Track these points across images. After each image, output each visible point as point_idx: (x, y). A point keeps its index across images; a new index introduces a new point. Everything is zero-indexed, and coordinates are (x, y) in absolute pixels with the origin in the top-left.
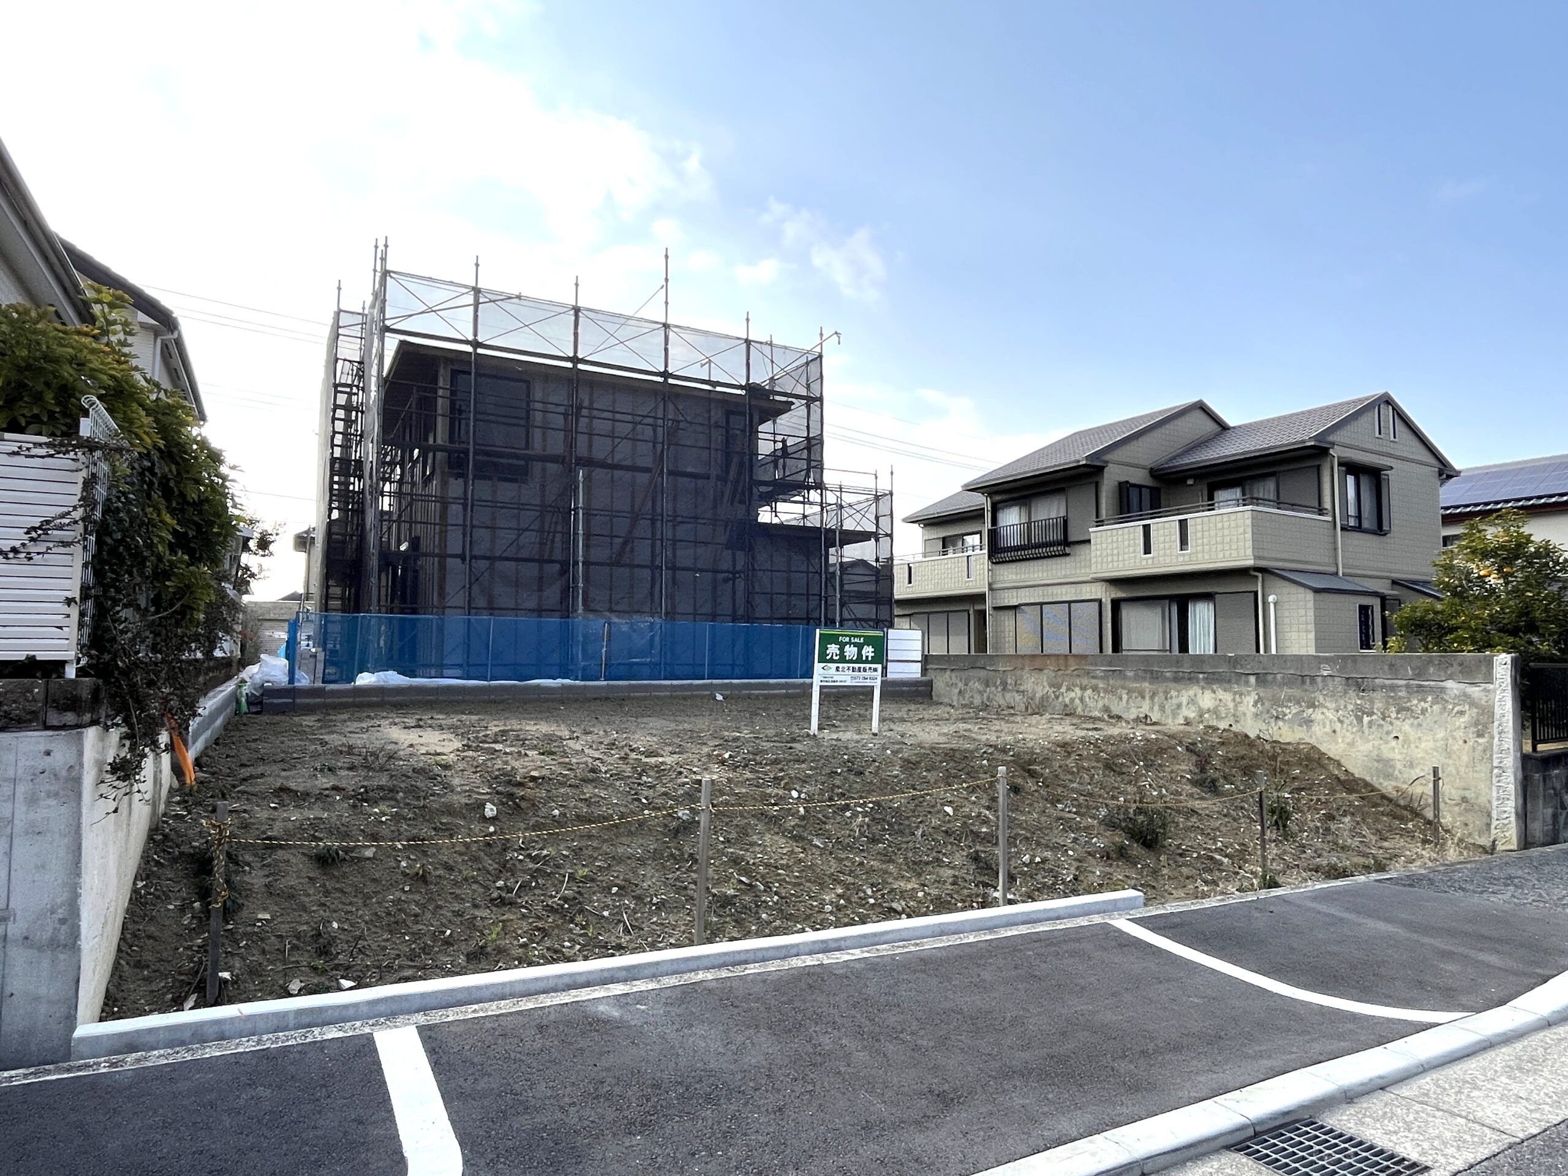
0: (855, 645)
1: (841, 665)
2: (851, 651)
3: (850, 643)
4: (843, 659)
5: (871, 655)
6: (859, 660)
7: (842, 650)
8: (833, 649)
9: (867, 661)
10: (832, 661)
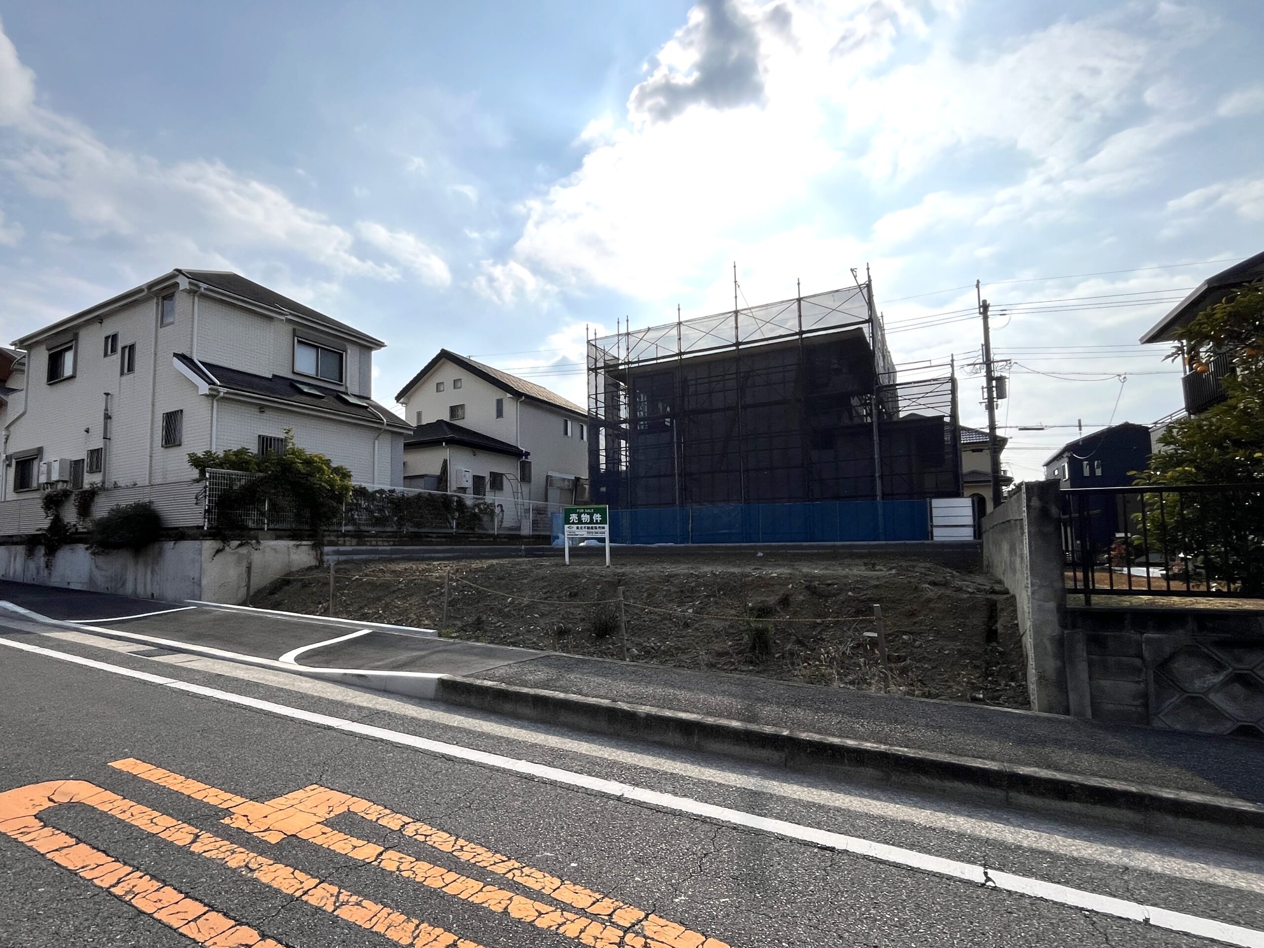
0: (588, 514)
1: (579, 526)
2: (585, 517)
3: (585, 513)
4: (580, 522)
5: (599, 519)
6: (591, 522)
7: (579, 517)
8: (574, 517)
9: (597, 523)
10: (573, 523)
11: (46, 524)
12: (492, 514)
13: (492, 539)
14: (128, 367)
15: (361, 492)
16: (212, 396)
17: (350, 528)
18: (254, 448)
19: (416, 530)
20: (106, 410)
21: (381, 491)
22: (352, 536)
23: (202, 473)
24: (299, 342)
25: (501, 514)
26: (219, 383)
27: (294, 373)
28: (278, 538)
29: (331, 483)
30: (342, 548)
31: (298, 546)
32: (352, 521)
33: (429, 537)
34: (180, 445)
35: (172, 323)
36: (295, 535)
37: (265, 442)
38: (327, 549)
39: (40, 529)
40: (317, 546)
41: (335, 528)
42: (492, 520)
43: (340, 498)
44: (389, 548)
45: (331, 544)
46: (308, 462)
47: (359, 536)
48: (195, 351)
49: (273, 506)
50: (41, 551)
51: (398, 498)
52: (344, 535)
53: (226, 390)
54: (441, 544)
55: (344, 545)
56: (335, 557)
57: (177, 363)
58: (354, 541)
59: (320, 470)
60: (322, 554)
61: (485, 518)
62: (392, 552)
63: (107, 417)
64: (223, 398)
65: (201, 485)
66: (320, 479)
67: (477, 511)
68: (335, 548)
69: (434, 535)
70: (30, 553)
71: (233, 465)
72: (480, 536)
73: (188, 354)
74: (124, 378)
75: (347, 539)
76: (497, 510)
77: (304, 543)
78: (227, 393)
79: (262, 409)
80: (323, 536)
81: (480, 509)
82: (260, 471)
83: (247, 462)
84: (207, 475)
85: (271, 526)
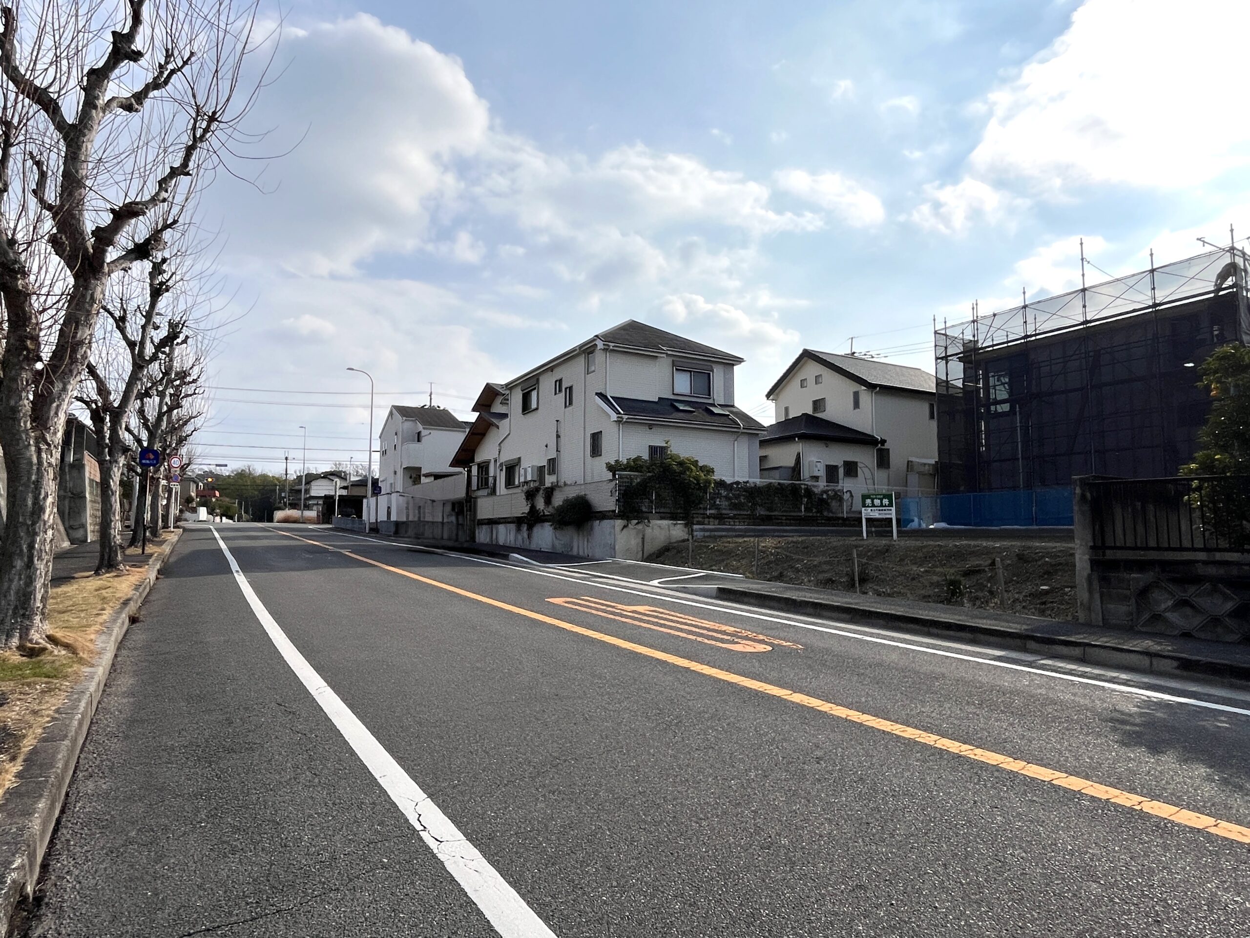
0: (879, 499)
1: (873, 508)
2: (877, 502)
3: (876, 498)
4: (873, 506)
5: (887, 503)
6: (882, 505)
7: (873, 502)
8: (868, 501)
9: (885, 506)
10: (868, 506)
11: (527, 509)
12: (841, 500)
13: (840, 521)
14: (569, 402)
15: (721, 484)
16: (619, 422)
17: (712, 512)
18: (646, 456)
19: (768, 513)
20: (557, 432)
21: (738, 483)
22: (714, 518)
23: (614, 475)
24: (676, 369)
25: (850, 499)
26: (622, 412)
27: (673, 394)
28: (662, 518)
29: (697, 478)
30: (706, 527)
31: (675, 524)
32: (714, 506)
33: (778, 519)
34: (601, 455)
35: (594, 371)
36: (673, 517)
37: (653, 450)
38: (695, 527)
39: (523, 513)
40: (689, 524)
41: (702, 512)
42: (841, 505)
43: (704, 489)
44: (743, 527)
45: (699, 523)
46: (681, 464)
47: (720, 518)
48: (608, 389)
49: (658, 495)
50: (525, 528)
51: (752, 488)
52: (709, 517)
53: (627, 417)
54: (790, 525)
55: (709, 524)
56: (702, 533)
57: (598, 400)
58: (717, 522)
59: (689, 469)
60: (692, 530)
61: (834, 504)
62: (746, 531)
63: (558, 436)
64: (626, 422)
65: (614, 483)
66: (690, 476)
67: (825, 496)
68: (701, 527)
69: (784, 518)
70: (519, 529)
71: (632, 469)
72: (829, 519)
73: (603, 392)
74: (567, 409)
75: (711, 520)
76: (846, 496)
77: (679, 522)
78: (628, 418)
79: (650, 427)
80: (693, 518)
81: (828, 495)
82: (649, 472)
83: (641, 467)
84: (617, 477)
85: (658, 511)
